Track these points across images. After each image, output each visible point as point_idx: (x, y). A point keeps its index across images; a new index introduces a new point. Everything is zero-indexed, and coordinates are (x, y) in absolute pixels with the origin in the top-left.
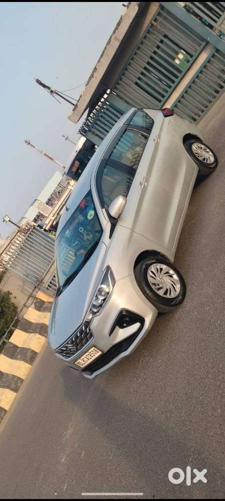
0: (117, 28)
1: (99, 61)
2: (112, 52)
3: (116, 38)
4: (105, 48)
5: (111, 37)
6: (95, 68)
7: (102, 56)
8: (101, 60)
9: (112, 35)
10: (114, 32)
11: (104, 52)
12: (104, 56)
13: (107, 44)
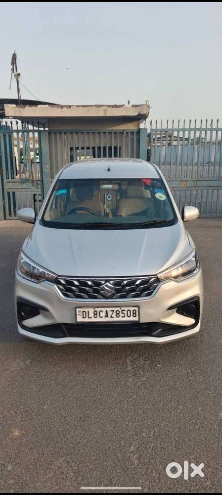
0: (113, 106)
1: (78, 106)
2: (93, 113)
3: (105, 111)
4: (92, 106)
5: (103, 106)
6: (70, 107)
7: (84, 106)
8: (80, 107)
9: (106, 106)
10: (109, 106)
11: (88, 106)
12: (85, 108)
13: (95, 106)
